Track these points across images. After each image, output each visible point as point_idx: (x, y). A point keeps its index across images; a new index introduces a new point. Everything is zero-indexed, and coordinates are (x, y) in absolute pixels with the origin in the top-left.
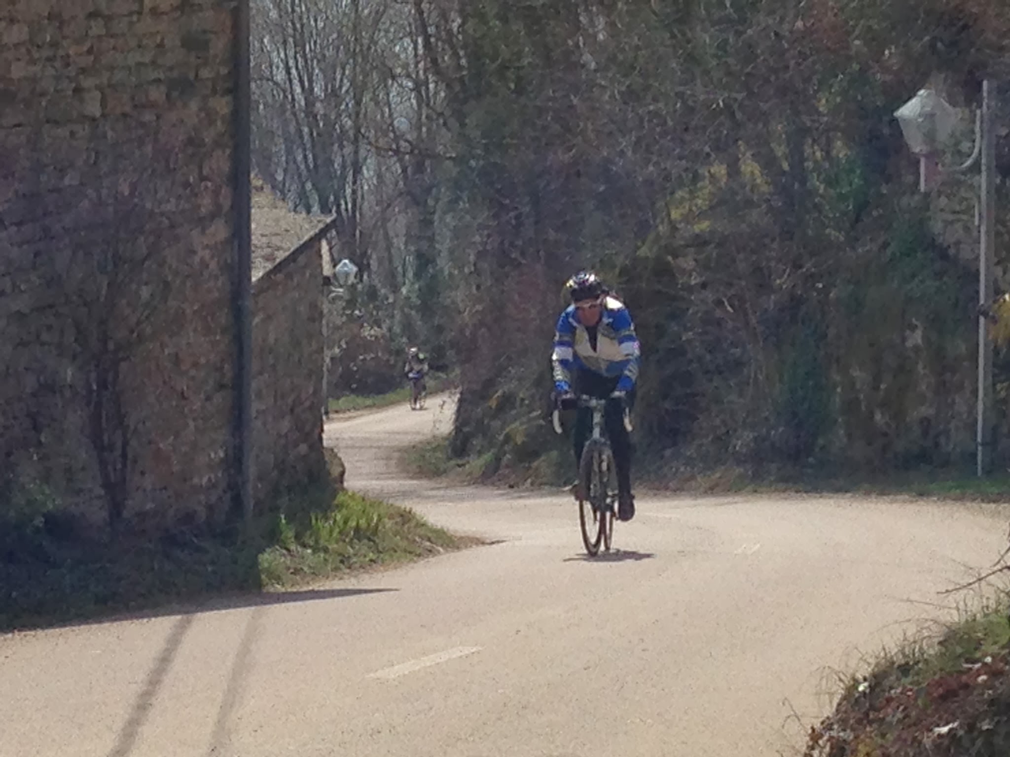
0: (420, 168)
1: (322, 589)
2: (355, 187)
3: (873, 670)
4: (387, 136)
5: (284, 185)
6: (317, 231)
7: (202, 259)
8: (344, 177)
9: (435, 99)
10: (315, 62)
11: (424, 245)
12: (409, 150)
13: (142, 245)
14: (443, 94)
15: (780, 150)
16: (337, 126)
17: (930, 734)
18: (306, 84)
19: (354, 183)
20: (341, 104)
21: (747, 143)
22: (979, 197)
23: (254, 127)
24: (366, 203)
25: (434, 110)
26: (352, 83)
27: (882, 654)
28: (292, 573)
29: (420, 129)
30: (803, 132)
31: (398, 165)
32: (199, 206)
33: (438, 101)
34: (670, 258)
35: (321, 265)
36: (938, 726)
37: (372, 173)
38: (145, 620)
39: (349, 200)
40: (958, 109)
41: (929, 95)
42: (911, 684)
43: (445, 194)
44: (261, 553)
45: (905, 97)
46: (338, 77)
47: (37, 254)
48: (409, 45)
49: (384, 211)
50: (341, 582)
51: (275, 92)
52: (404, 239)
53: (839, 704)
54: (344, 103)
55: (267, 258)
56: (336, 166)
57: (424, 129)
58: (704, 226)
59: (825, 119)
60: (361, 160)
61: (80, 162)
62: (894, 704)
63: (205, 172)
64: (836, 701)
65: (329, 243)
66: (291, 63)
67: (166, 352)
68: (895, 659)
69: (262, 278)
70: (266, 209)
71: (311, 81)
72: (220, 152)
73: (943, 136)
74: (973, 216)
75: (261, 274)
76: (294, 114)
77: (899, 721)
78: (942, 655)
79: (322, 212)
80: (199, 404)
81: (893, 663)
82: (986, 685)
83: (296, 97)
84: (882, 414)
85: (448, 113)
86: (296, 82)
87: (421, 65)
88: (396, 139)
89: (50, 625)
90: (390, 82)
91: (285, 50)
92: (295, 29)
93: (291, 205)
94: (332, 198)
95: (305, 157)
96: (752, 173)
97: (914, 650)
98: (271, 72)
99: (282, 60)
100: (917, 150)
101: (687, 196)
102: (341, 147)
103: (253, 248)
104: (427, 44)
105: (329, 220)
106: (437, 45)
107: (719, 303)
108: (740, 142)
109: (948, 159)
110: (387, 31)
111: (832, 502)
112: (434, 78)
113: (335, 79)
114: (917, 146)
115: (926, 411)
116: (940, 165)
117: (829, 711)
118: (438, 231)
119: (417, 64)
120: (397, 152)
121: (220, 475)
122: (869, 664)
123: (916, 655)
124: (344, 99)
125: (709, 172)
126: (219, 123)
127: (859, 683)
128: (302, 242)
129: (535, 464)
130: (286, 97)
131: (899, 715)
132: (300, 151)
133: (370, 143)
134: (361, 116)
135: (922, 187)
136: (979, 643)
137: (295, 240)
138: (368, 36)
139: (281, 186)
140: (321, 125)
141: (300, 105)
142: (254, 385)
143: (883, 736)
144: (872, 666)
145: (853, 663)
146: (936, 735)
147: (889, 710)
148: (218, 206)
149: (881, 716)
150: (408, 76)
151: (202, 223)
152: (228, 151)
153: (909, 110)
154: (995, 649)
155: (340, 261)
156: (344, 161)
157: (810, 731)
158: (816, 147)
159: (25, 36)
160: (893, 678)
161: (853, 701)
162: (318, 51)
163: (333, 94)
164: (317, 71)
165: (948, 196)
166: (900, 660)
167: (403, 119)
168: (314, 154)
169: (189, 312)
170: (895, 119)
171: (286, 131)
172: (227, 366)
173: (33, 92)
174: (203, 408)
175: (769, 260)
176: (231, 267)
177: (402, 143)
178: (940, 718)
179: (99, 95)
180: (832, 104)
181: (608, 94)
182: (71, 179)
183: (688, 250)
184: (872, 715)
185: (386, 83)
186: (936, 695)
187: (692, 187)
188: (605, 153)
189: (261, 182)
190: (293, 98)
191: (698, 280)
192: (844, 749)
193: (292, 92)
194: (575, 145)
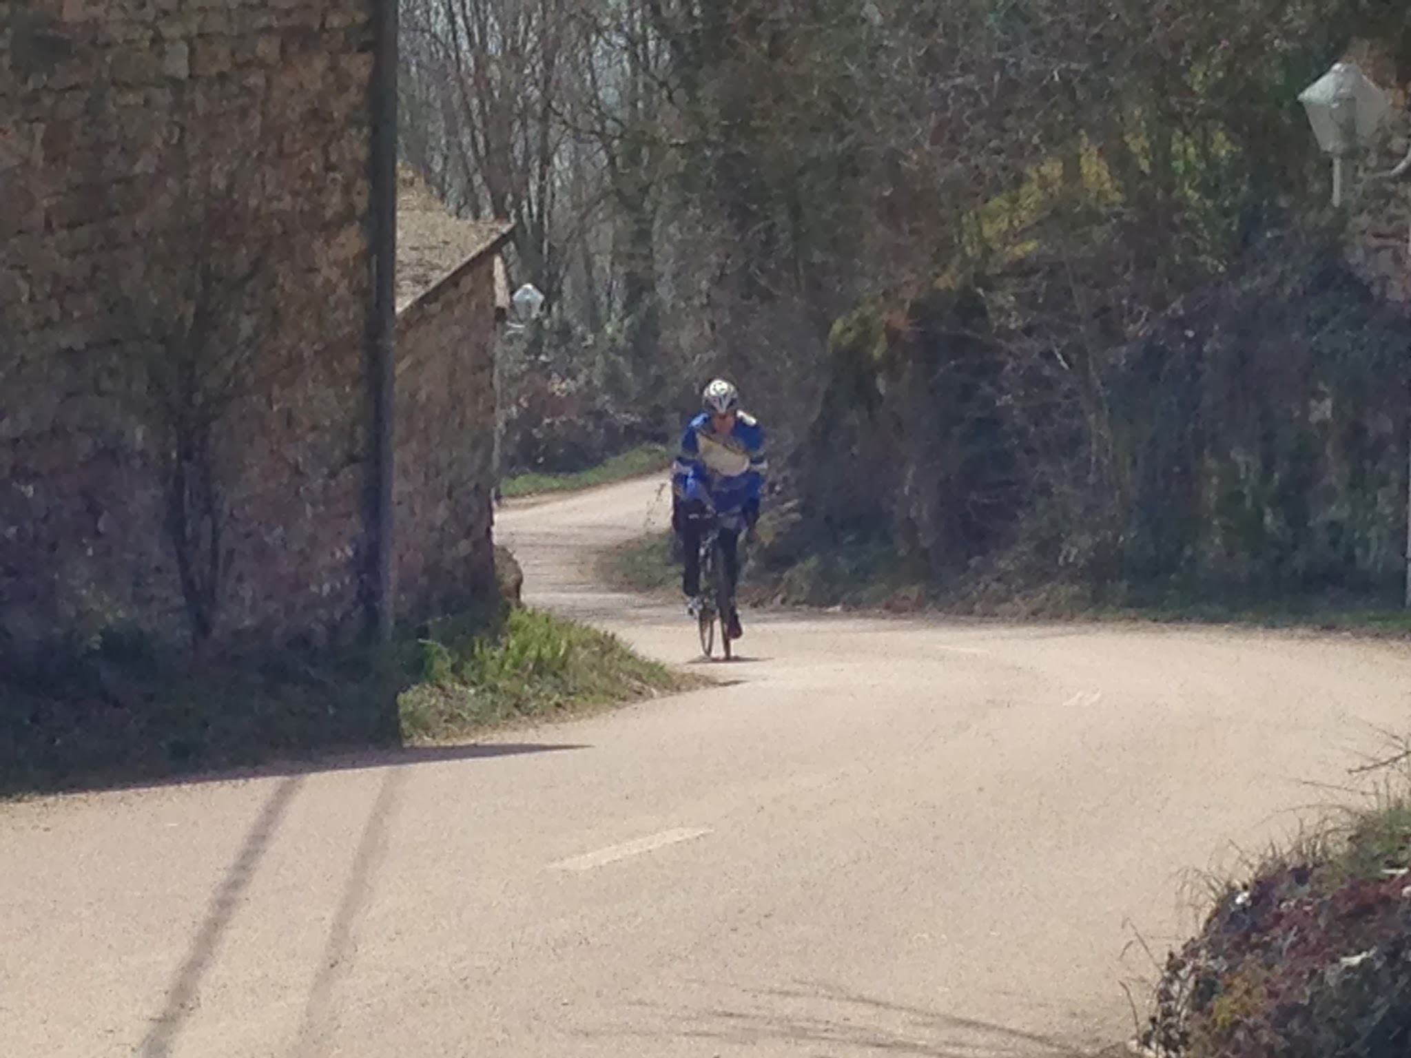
0: (633, 159)
1: (488, 743)
2: (543, 183)
3: (1256, 874)
4: (588, 112)
5: (443, 179)
6: (488, 243)
7: (328, 281)
8: (527, 170)
9: (657, 62)
10: (490, 6)
11: (639, 267)
12: (618, 134)
13: (243, 257)
14: (667, 56)
16: (519, 98)
17: (1335, 966)
18: (477, 39)
19: (542, 177)
20: (524, 67)
21: (1090, 133)
23: (403, 98)
24: (557, 206)
25: (653, 77)
26: (542, 34)
27: (1270, 853)
28: (446, 721)
29: (635, 104)
30: (1171, 119)
31: (602, 153)
32: (323, 207)
33: (661, 65)
34: (980, 291)
35: (494, 296)
36: (1346, 955)
37: (567, 164)
38: (241, 782)
39: (533, 200)
40: (1388, 92)
41: (1347, 71)
42: (1309, 895)
43: (666, 196)
44: (404, 692)
45: (1315, 72)
46: (522, 27)
47: (95, 268)
49: (583, 216)
50: (516, 733)
51: (433, 49)
52: (609, 258)
53: (1209, 921)
54: (529, 66)
55: (417, 280)
56: (516, 152)
58: (1031, 246)
59: (1202, 102)
60: (551, 145)
61: (158, 142)
62: (1284, 922)
63: (334, 158)
64: (1204, 916)
65: (505, 261)
66: (456, 6)
67: (275, 408)
68: (1287, 860)
69: (411, 306)
70: (417, 212)
71: (483, 32)
72: (354, 132)
73: (1367, 129)
75: (408, 303)
76: (459, 78)
77: (1293, 946)
78: (1354, 855)
79: (496, 218)
80: (320, 481)
81: (1284, 866)
83: (461, 55)
84: (1275, 516)
85: (674, 82)
86: (462, 34)
87: (638, 15)
88: (602, 118)
89: (108, 785)
90: (593, 38)
93: (452, 207)
94: (510, 198)
95: (473, 138)
96: (1099, 175)
97: (1314, 847)
98: (428, 20)
100: (1329, 147)
101: (1007, 206)
102: (524, 126)
103: (398, 267)
105: (505, 228)
107: (1049, 356)
108: (1082, 132)
109: (1372, 161)
111: (1202, 636)
112: (656, 32)
113: (517, 33)
114: (1330, 141)
115: (1337, 511)
116: (1360, 169)
117: (1193, 929)
118: (656, 248)
119: (631, 12)
120: (601, 135)
121: (347, 581)
122: (1251, 866)
123: (1319, 854)
124: (529, 60)
125: (1038, 171)
126: (353, 90)
127: (1238, 893)
128: (466, 259)
129: (787, 575)
130: (448, 56)
131: (1292, 938)
132: (467, 131)
133: (564, 122)
134: (553, 83)
135: (1336, 200)
136: (1407, 839)
137: (457, 256)
139: (439, 180)
140: (496, 94)
141: (467, 65)
142: (397, 457)
143: (1270, 967)
144: (1256, 869)
145: (1229, 864)
146: (1343, 967)
147: (1279, 931)
148: (351, 207)
149: (1267, 939)
150: (619, 29)
151: (329, 229)
152: (366, 130)
153: (1321, 91)
155: (520, 286)
156: (527, 147)
157: (1166, 958)
158: (1188, 142)
160: (1284, 886)
161: (1227, 918)
163: (514, 53)
164: (491, 20)
165: (1372, 212)
166: (1294, 862)
167: (611, 90)
168: (485, 136)
169: (307, 354)
170: (1300, 104)
171: (446, 103)
172: (360, 430)
173: (93, 42)
174: (326, 487)
175: (1120, 297)
176: (365, 293)
177: (609, 123)
178: (1350, 944)
179: (186, 49)
180: (1212, 81)
181: (899, 59)
182: (144, 165)
183: (1007, 280)
184: (1254, 938)
185: (588, 39)
186: (1343, 911)
187: (1014, 192)
188: (893, 142)
189: (411, 174)
190: (457, 57)
191: (1020, 323)
192: (1214, 984)
193: (457, 48)
194: (851, 131)
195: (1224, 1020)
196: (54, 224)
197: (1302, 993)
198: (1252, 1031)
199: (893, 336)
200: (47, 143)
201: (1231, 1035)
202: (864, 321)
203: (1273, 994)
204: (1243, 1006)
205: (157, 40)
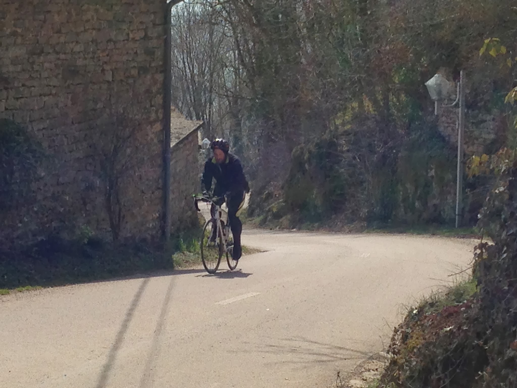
0: (236, 103)
2: (210, 110)
3: (419, 305)
4: (223, 89)
6: (196, 127)
7: (151, 138)
8: (205, 106)
9: (242, 76)
10: (195, 60)
11: (237, 133)
12: (232, 95)
13: (127, 132)
14: (245, 74)
15: (380, 97)
16: (203, 86)
17: (442, 331)
18: (191, 68)
19: (210, 108)
20: (205, 76)
21: (366, 94)
22: (458, 117)
24: (214, 116)
25: (241, 79)
26: (210, 68)
27: (423, 299)
28: (185, 262)
29: (236, 87)
30: (389, 90)
31: (227, 102)
32: (150, 117)
33: (244, 76)
34: (335, 140)
35: (198, 141)
36: (445, 327)
37: (217, 104)
39: (208, 115)
40: (451, 83)
41: (439, 77)
42: (435, 310)
43: (246, 114)
45: (429, 77)
46: (204, 65)
47: (86, 135)
48: (232, 54)
49: (221, 119)
51: (179, 72)
52: (229, 131)
53: (406, 318)
54: (206, 76)
55: (177, 138)
56: (202, 101)
57: (238, 87)
58: (348, 127)
59: (398, 85)
60: (213, 100)
61: (103, 99)
62: (427, 319)
63: (153, 103)
64: (404, 317)
65: (201, 132)
66: (185, 60)
68: (428, 300)
69: (175, 145)
70: (176, 118)
71: (193, 67)
72: (159, 96)
73: (444, 92)
74: (456, 124)
75: (174, 144)
76: (186, 80)
77: (430, 325)
78: (447, 299)
79: (197, 120)
80: (149, 195)
81: (427, 302)
82: (465, 312)
83: (187, 74)
84: (418, 202)
85: (247, 81)
86: (187, 68)
87: (237, 62)
88: (227, 91)
90: (224, 68)
91: (183, 55)
92: (187, 47)
93: (185, 117)
94: (201, 114)
95: (190, 97)
96: (368, 106)
97: (435, 297)
98: (177, 64)
99: (182, 59)
100: (434, 98)
101: (343, 115)
102: (205, 94)
103: (171, 134)
104: (239, 54)
105: (201, 123)
106: (243, 54)
107: (354, 158)
108: (363, 94)
109: (446, 101)
110: (224, 48)
112: (242, 67)
113: (203, 67)
114: (434, 97)
115: (436, 201)
116: (443, 104)
117: (401, 320)
118: (242, 128)
119: (235, 61)
120: (227, 96)
122: (418, 303)
123: (437, 299)
124: (206, 75)
125: (351, 106)
126: (159, 84)
127: (414, 310)
128: (190, 132)
130: (183, 74)
131: (430, 323)
132: (188, 95)
133: (216, 93)
134: (213, 82)
135: (436, 113)
136: (462, 295)
137: (188, 131)
138: (216, 50)
139: (181, 109)
140: (197, 84)
141: (189, 77)
142: (171, 188)
143: (423, 331)
144: (419, 303)
145: (411, 302)
146: (445, 331)
147: (426, 321)
148: (158, 117)
149: (423, 323)
150: (232, 66)
151: (152, 123)
152: (162, 95)
153: (431, 82)
154: (468, 297)
155: (204, 139)
156: (206, 99)
157: (394, 329)
158: (394, 96)
159: (82, 49)
160: (427, 308)
161: (411, 317)
162: (196, 55)
163: (202, 73)
164: (195, 64)
165: (446, 116)
166: (430, 301)
167: (229, 83)
168: (194, 96)
169: (145, 159)
170: (425, 86)
171: (183, 87)
172: (160, 181)
173: (85, 71)
174: (151, 197)
175: (374, 141)
176: (162, 141)
177: (229, 92)
178: (446, 325)
179: (111, 73)
180: (400, 80)
181: (311, 74)
182: (100, 105)
183: (342, 137)
184: (419, 323)
185: (223, 69)
186: (444, 315)
187: (344, 112)
188: (310, 98)
189: (174, 108)
190: (186, 74)
191: (346, 148)
192: (407, 336)
193: (186, 72)
194: (298, 94)
195: (411, 346)
196: (74, 122)
197: (433, 339)
198: (419, 349)
199: (310, 152)
200: (72, 100)
201: (413, 350)
202: (301, 148)
203: (424, 339)
204: (416, 342)
205: (103, 70)
